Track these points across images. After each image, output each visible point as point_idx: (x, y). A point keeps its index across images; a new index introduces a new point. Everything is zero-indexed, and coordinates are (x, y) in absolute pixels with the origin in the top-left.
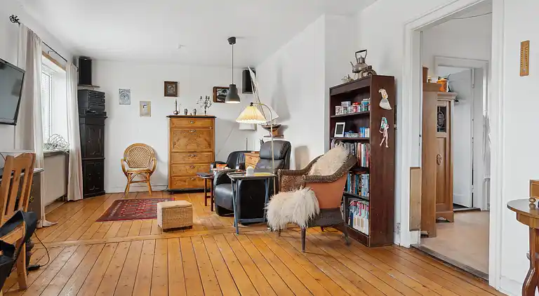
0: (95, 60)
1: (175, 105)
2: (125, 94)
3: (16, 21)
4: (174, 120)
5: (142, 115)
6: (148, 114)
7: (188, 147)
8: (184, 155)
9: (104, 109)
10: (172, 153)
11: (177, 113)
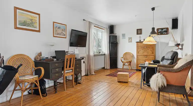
0: (115, 25)
1: (140, 37)
2: (124, 35)
3: (85, 20)
4: (138, 43)
5: (129, 42)
6: (131, 42)
7: (144, 54)
8: (142, 56)
9: (117, 41)
10: (137, 56)
11: (140, 41)
